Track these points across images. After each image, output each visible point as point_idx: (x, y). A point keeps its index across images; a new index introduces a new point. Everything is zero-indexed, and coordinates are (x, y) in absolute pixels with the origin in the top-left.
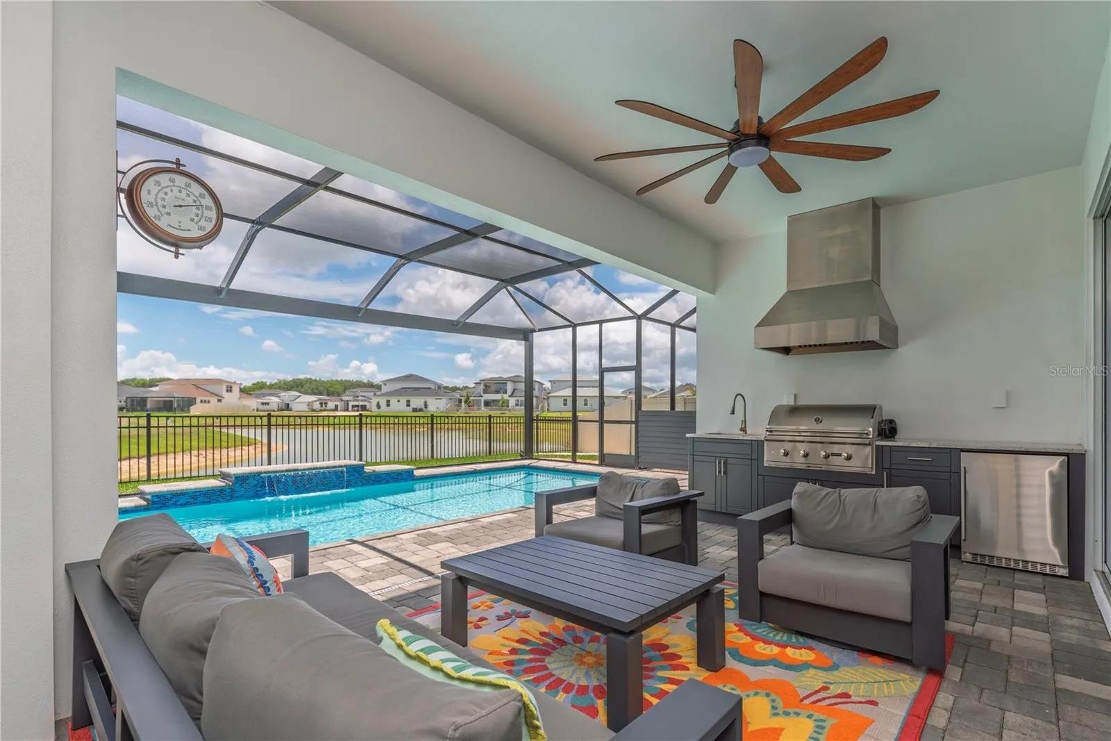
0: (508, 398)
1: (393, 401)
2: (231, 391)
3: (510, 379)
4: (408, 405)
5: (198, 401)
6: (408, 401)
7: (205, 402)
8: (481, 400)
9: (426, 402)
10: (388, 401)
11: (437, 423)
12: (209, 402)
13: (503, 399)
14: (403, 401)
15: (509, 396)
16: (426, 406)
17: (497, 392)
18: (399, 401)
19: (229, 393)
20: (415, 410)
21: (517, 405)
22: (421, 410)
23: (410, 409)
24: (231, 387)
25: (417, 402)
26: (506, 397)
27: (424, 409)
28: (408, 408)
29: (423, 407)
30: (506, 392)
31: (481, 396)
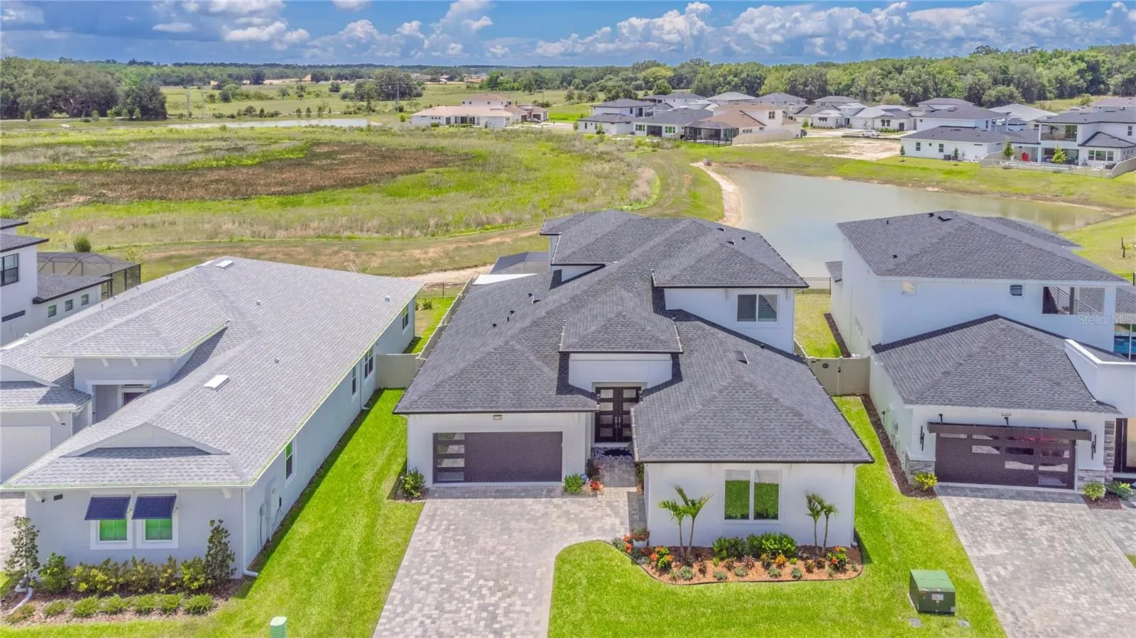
0: (1078, 148)
1: (924, 143)
2: (773, 117)
5: (741, 130)
7: (747, 131)
10: (918, 144)
12: (751, 131)
14: (936, 144)
15: (1079, 145)
19: (772, 120)
21: (1091, 158)
24: (773, 113)
31: (1039, 144)
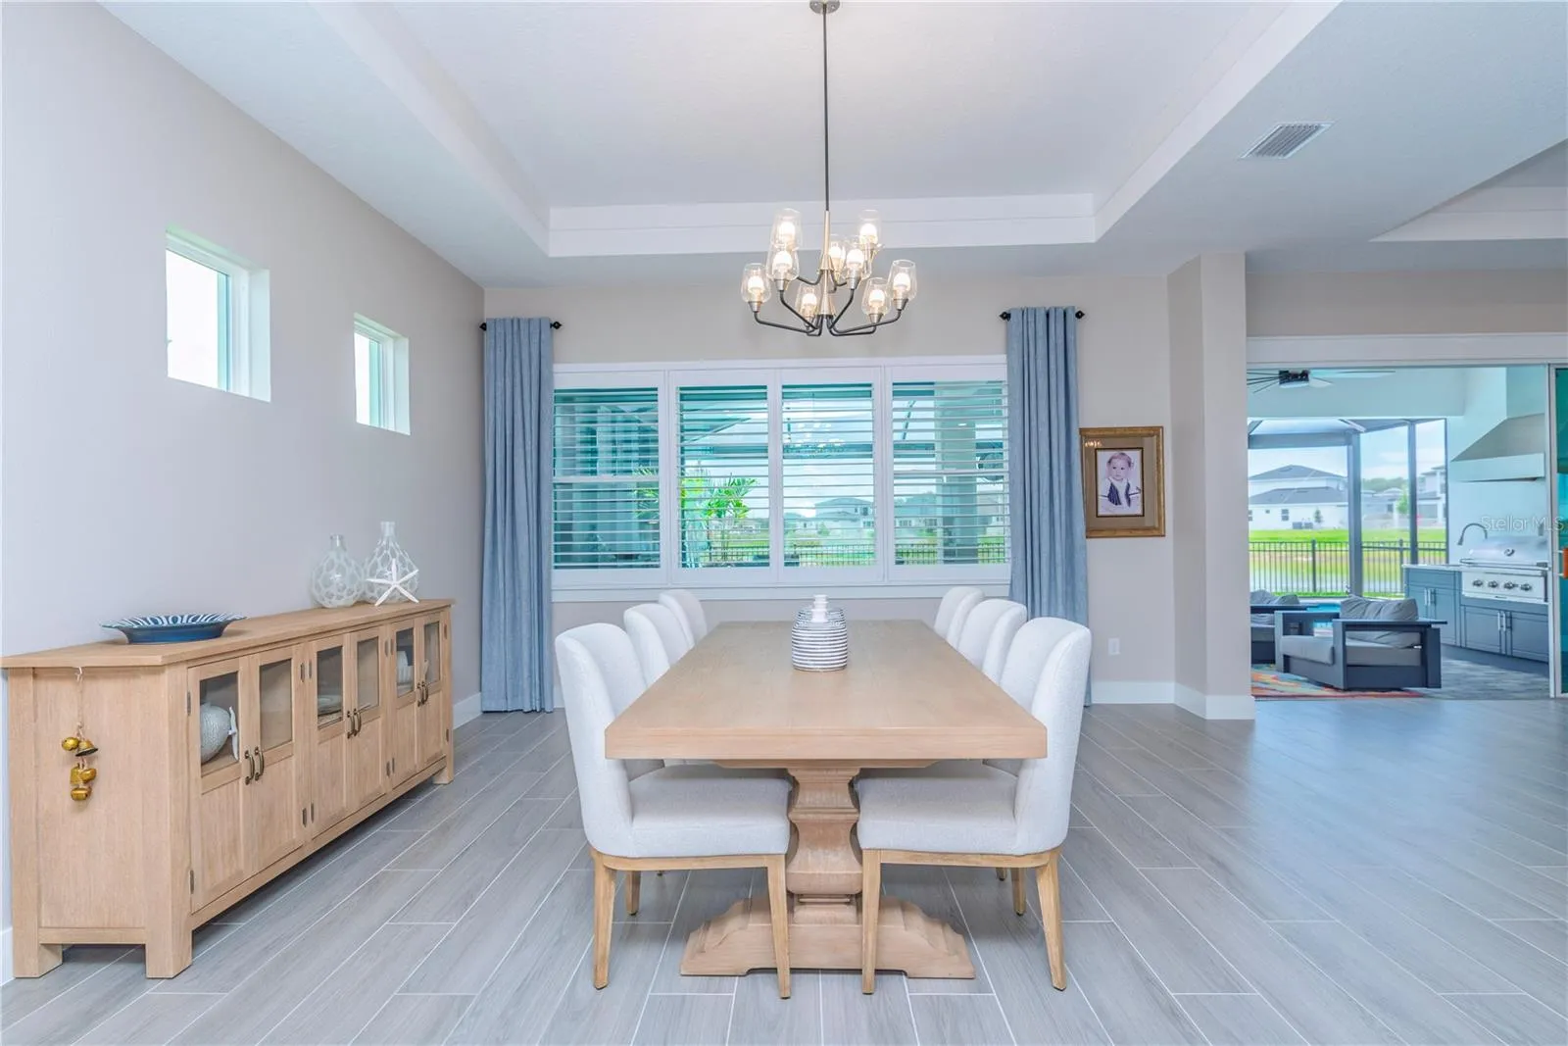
4: (1285, 518)
6: (1285, 512)
8: (1436, 506)
9: (1318, 513)
16: (1318, 518)
18: (1268, 512)
20: (1298, 526)
22: (1309, 526)
23: (1288, 525)
25: (1302, 512)
27: (1315, 524)
28: (1286, 522)
29: (1313, 520)
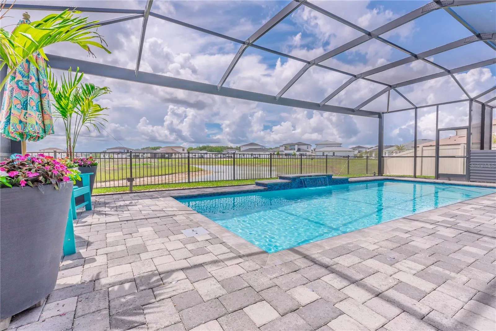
2: (184, 151)
3: (296, 144)
11: (273, 158)
13: (294, 152)
15: (297, 151)
17: (291, 149)
24: (184, 149)
26: (295, 152)
30: (295, 150)
31: (283, 151)
